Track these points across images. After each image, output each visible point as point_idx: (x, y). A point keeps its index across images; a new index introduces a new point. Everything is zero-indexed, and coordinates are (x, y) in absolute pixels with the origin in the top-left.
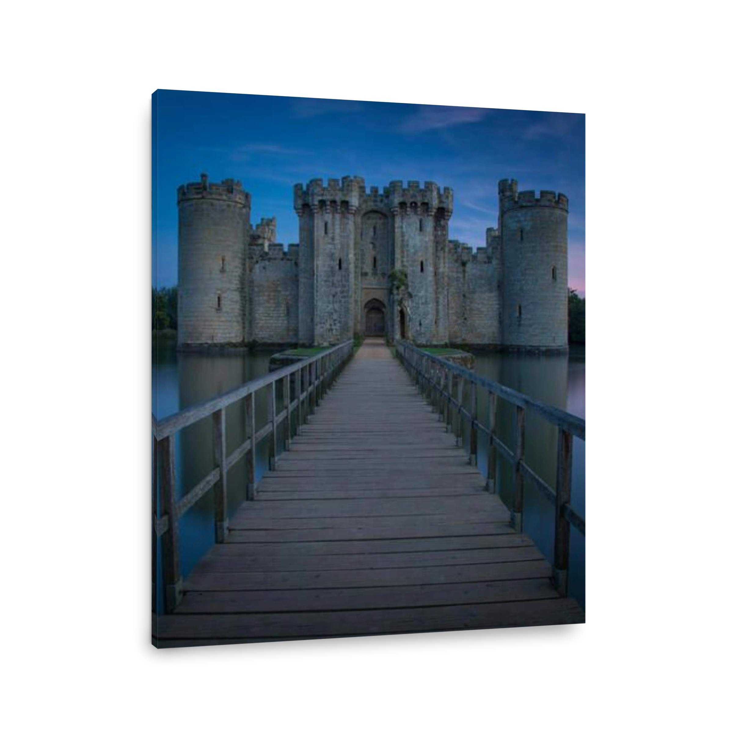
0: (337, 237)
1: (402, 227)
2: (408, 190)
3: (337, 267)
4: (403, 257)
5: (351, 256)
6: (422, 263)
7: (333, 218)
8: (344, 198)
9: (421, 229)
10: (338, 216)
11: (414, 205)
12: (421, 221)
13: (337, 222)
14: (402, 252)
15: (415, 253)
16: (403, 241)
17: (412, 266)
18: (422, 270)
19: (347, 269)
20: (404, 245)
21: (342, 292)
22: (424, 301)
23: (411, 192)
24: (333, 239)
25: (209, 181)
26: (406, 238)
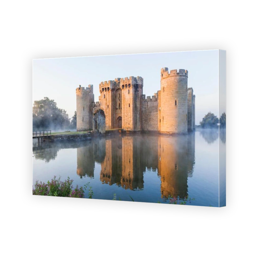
0: (107, 99)
1: (124, 93)
2: (125, 81)
3: (107, 108)
4: (124, 103)
5: (111, 104)
6: (129, 104)
7: (106, 93)
8: (108, 87)
9: (129, 93)
10: (107, 92)
11: (126, 85)
12: (129, 90)
13: (107, 94)
14: (124, 101)
15: (127, 101)
16: (124, 97)
17: (126, 105)
18: (129, 106)
19: (110, 108)
20: (124, 99)
21: (109, 115)
22: (130, 117)
23: (126, 81)
24: (106, 99)
25: (81, 87)
26: (125, 97)
